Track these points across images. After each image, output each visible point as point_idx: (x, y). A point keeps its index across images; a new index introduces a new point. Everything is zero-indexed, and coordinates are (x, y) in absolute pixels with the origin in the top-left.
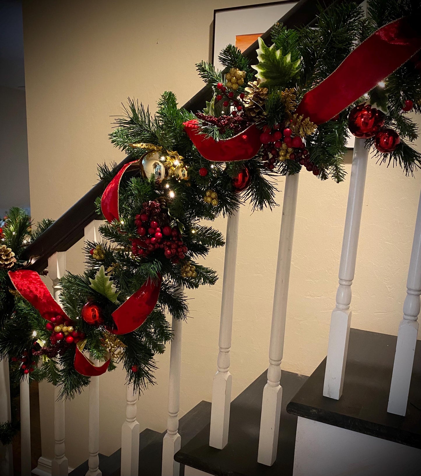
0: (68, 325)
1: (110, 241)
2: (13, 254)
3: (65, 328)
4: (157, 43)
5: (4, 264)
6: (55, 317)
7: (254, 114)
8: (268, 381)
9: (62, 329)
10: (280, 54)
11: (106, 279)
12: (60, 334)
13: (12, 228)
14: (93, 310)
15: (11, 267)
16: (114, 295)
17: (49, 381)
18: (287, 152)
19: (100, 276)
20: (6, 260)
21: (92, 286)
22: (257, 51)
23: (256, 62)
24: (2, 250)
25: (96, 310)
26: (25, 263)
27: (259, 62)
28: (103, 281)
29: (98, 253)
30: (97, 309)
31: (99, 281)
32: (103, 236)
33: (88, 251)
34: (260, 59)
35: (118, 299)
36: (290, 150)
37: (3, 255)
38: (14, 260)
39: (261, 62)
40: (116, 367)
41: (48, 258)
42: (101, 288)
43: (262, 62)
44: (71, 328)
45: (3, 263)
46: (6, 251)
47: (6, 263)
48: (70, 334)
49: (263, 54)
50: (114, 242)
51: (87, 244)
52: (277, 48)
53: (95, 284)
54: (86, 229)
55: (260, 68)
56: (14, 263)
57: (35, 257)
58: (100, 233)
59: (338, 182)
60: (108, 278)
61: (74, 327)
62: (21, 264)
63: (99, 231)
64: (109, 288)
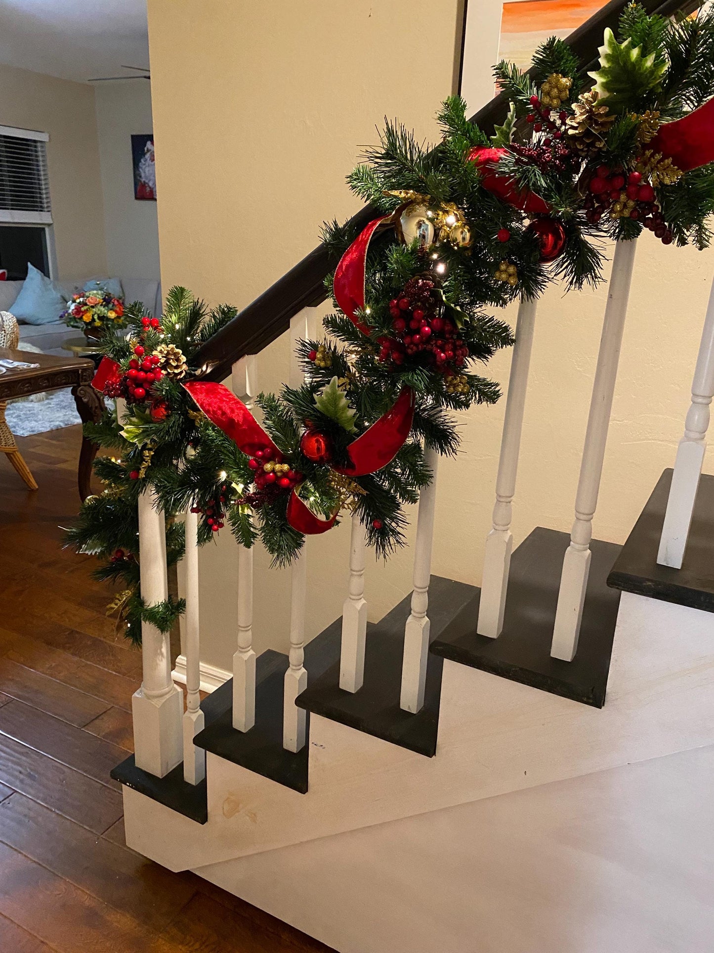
0: (281, 463)
1: (340, 339)
2: (183, 359)
3: (278, 467)
4: (370, 16)
5: (174, 373)
6: (262, 450)
7: (582, 146)
8: (572, 543)
9: (274, 468)
10: (638, 55)
11: (340, 397)
12: (271, 474)
13: (174, 318)
14: (317, 441)
15: (182, 377)
16: (350, 420)
17: (239, 542)
18: (625, 206)
19: (330, 392)
20: (177, 367)
21: (318, 406)
22: (600, 49)
23: (597, 67)
24: (171, 352)
25: (321, 440)
26: (198, 372)
27: (602, 66)
28: (334, 399)
29: (324, 359)
30: (323, 440)
31: (329, 399)
33: (303, 355)
34: (603, 62)
35: (356, 426)
36: (631, 203)
37: (171, 360)
38: (185, 367)
39: (604, 67)
40: (340, 522)
41: (232, 364)
42: (331, 408)
43: (607, 66)
44: (286, 467)
45: (172, 372)
46: (175, 354)
47: (176, 371)
48: (285, 474)
49: (609, 54)
50: (344, 341)
51: (300, 343)
52: (633, 45)
53: (322, 402)
54: (293, 321)
55: (601, 76)
56: (185, 371)
57: (213, 363)
58: (325, 328)
59: (701, 249)
60: (343, 394)
61: (290, 465)
62: (193, 372)
63: (323, 324)
64: (343, 409)
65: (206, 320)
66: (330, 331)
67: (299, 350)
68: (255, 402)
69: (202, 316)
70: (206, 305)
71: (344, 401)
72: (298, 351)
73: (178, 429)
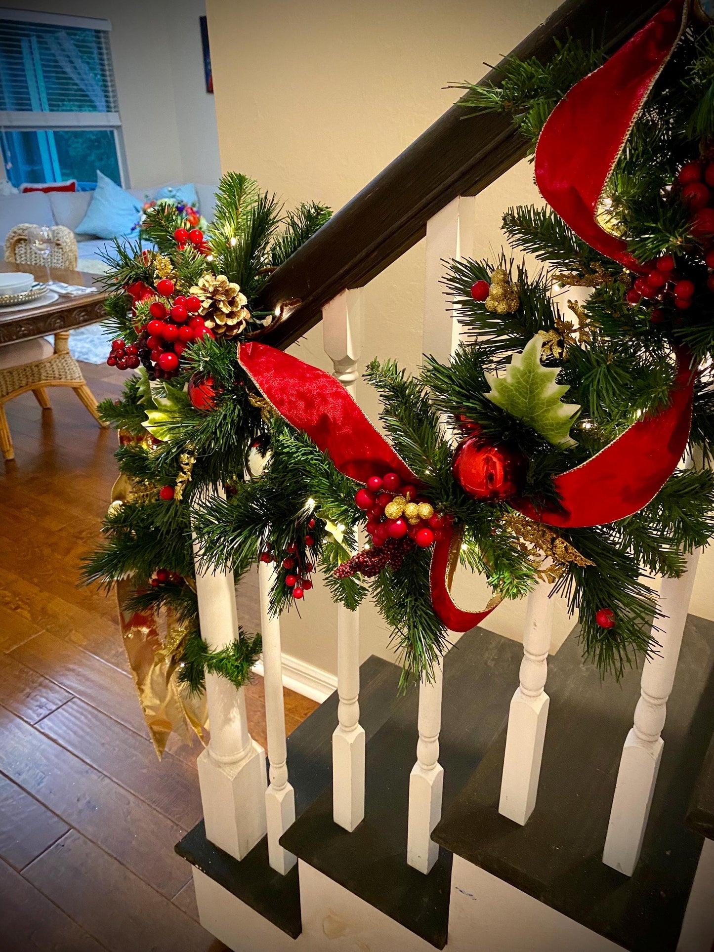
0: (415, 500)
1: (537, 256)
2: (242, 300)
3: (412, 509)
5: (226, 325)
6: (381, 476)
9: (403, 513)
11: (546, 378)
12: (399, 522)
13: (228, 230)
14: (488, 461)
15: (239, 332)
16: (564, 424)
19: (522, 369)
20: (231, 315)
21: (494, 396)
24: (220, 289)
25: (495, 460)
26: (267, 321)
28: (529, 382)
29: (506, 296)
30: (499, 459)
31: (519, 383)
32: (514, 243)
35: (572, 435)
37: (221, 303)
38: (245, 314)
41: (323, 305)
42: (522, 401)
44: (425, 510)
45: (223, 323)
46: (227, 292)
47: (231, 322)
48: (424, 523)
50: (543, 260)
51: (448, 266)
53: (503, 387)
54: (432, 225)
56: (245, 320)
57: (291, 305)
58: (507, 234)
60: (552, 373)
61: (433, 504)
62: (258, 322)
63: (503, 228)
64: (551, 402)
65: (279, 232)
66: (518, 240)
67: (448, 280)
68: (363, 376)
69: (273, 223)
70: (280, 203)
71: (553, 389)
72: (445, 281)
73: (231, 429)
